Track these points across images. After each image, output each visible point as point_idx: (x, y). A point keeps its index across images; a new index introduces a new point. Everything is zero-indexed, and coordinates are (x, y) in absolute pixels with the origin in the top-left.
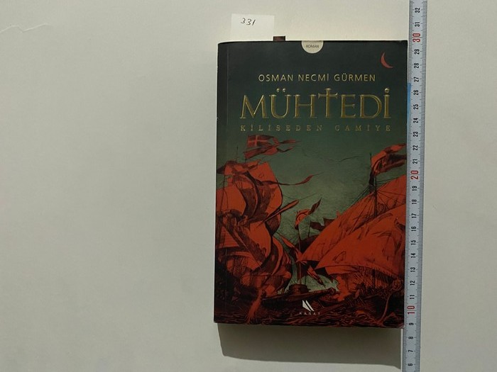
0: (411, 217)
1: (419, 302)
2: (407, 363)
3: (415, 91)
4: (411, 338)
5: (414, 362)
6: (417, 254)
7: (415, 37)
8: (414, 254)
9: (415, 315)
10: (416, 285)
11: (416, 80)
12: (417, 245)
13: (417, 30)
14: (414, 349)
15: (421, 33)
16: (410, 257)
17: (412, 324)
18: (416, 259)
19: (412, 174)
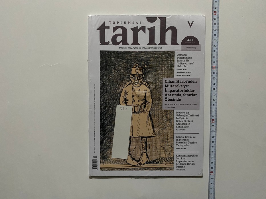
0: (212, 137)
1: (215, 170)
2: (210, 193)
3: (213, 88)
4: (211, 184)
5: (213, 193)
6: (214, 151)
7: (213, 67)
9: (213, 175)
10: (214, 163)
11: (214, 84)
12: (214, 148)
13: (214, 65)
14: (213, 188)
15: (216, 66)
16: (211, 154)
17: (212, 178)
18: (214, 154)
19: (212, 121)
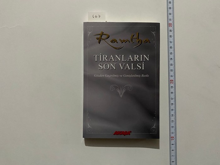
0: (171, 99)
1: (176, 135)
2: (172, 161)
3: (171, 47)
4: (173, 150)
5: (174, 161)
7: (169, 25)
8: (173, 115)
9: (174, 140)
10: (174, 128)
11: (171, 42)
12: (174, 111)
13: (170, 22)
14: (174, 155)
15: (172, 23)
16: (171, 116)
17: (173, 144)
18: (174, 117)
19: (171, 81)
